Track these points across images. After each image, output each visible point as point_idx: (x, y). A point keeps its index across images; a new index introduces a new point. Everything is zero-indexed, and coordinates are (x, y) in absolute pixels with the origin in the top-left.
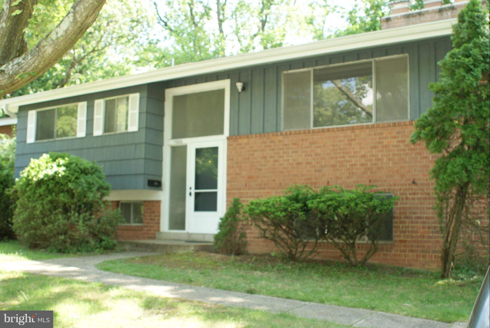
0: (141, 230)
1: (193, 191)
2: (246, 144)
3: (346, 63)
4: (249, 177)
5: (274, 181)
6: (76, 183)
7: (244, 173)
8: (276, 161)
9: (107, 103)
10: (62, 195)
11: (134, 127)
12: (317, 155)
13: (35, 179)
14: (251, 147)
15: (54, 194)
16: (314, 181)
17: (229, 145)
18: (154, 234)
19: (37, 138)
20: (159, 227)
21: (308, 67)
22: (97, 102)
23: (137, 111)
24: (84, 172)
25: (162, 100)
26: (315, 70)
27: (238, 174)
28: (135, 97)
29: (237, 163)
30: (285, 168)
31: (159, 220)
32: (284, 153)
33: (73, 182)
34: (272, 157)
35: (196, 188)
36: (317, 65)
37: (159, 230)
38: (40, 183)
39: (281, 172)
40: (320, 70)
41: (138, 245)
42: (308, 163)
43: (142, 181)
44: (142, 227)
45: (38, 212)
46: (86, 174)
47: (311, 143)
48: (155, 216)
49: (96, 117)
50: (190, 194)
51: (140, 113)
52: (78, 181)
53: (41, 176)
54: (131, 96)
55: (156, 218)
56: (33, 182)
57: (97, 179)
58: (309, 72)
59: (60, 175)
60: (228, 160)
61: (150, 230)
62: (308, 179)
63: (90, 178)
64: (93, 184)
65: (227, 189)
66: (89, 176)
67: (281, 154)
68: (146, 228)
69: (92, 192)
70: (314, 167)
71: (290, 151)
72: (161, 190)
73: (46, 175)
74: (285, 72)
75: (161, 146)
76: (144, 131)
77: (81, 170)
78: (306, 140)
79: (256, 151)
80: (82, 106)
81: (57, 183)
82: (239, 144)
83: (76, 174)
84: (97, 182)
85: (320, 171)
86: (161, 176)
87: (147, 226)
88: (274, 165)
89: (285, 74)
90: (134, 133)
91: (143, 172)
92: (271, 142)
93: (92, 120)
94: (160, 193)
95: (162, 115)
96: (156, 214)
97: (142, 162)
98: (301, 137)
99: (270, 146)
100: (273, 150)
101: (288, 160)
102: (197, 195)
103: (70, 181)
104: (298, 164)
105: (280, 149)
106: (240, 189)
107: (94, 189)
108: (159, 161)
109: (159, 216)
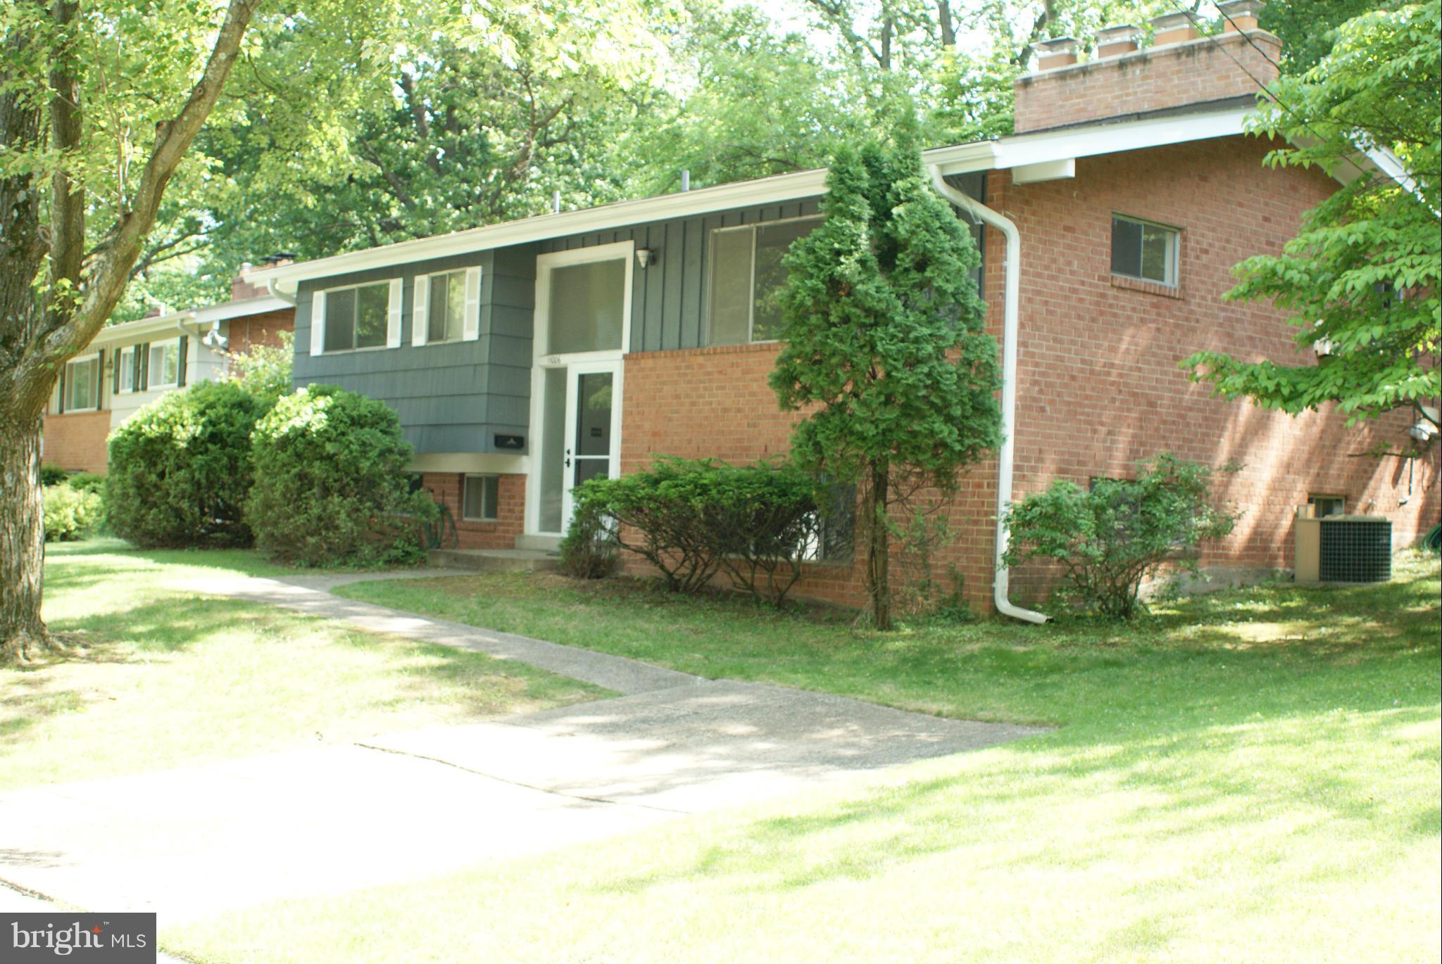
0: (494, 531)
1: (573, 457)
2: (652, 369)
3: (805, 218)
4: (655, 434)
5: (690, 441)
6: (341, 442)
7: (647, 425)
8: (693, 404)
9: (433, 280)
10: (317, 463)
11: (470, 333)
12: (753, 394)
13: (275, 435)
14: (658, 376)
15: (305, 462)
16: (746, 444)
17: (627, 371)
18: (513, 539)
19: (327, 347)
20: (521, 525)
21: (750, 223)
22: (418, 279)
23: (476, 302)
24: (357, 422)
25: (530, 276)
26: (758, 228)
27: (639, 427)
28: (474, 274)
29: (638, 406)
30: (706, 418)
31: (522, 512)
32: (705, 389)
33: (335, 441)
34: (687, 396)
35: (579, 452)
36: (761, 220)
37: (521, 532)
38: (285, 442)
39: (700, 425)
40: (767, 228)
41: (456, 558)
42: (739, 410)
43: (483, 437)
44: (496, 525)
45: (277, 495)
46: (362, 427)
47: (745, 372)
48: (515, 504)
49: (416, 309)
50: (568, 463)
51: (481, 306)
52: (344, 439)
53: (285, 429)
54: (469, 270)
55: (517, 509)
56: (273, 441)
57: (379, 434)
58: (750, 231)
59: (313, 429)
60: (625, 399)
61: (507, 531)
62: (739, 440)
63: (366, 434)
64: (371, 445)
65: (622, 456)
66: (367, 429)
67: (702, 391)
68: (501, 528)
69: (368, 459)
70: (746, 417)
71: (714, 385)
72: (527, 453)
73: (294, 429)
74: (716, 231)
75: (527, 368)
76: (487, 339)
77: (352, 419)
78: (738, 365)
79: (664, 383)
80: (396, 285)
81: (310, 443)
82: (642, 370)
83: (342, 428)
84: (379, 440)
85: (755, 426)
86: (527, 427)
87: (502, 524)
88: (690, 411)
89: (716, 235)
90: (472, 342)
91: (484, 420)
92: (688, 367)
93: (411, 315)
94: (524, 459)
95: (529, 308)
96: (517, 500)
97: (483, 401)
98: (732, 358)
99: (685, 375)
100: (689, 382)
101: (711, 403)
102: (578, 462)
103: (329, 440)
104: (725, 410)
105: (701, 382)
106: (640, 456)
107: (373, 454)
108: (524, 398)
109: (523, 504)
